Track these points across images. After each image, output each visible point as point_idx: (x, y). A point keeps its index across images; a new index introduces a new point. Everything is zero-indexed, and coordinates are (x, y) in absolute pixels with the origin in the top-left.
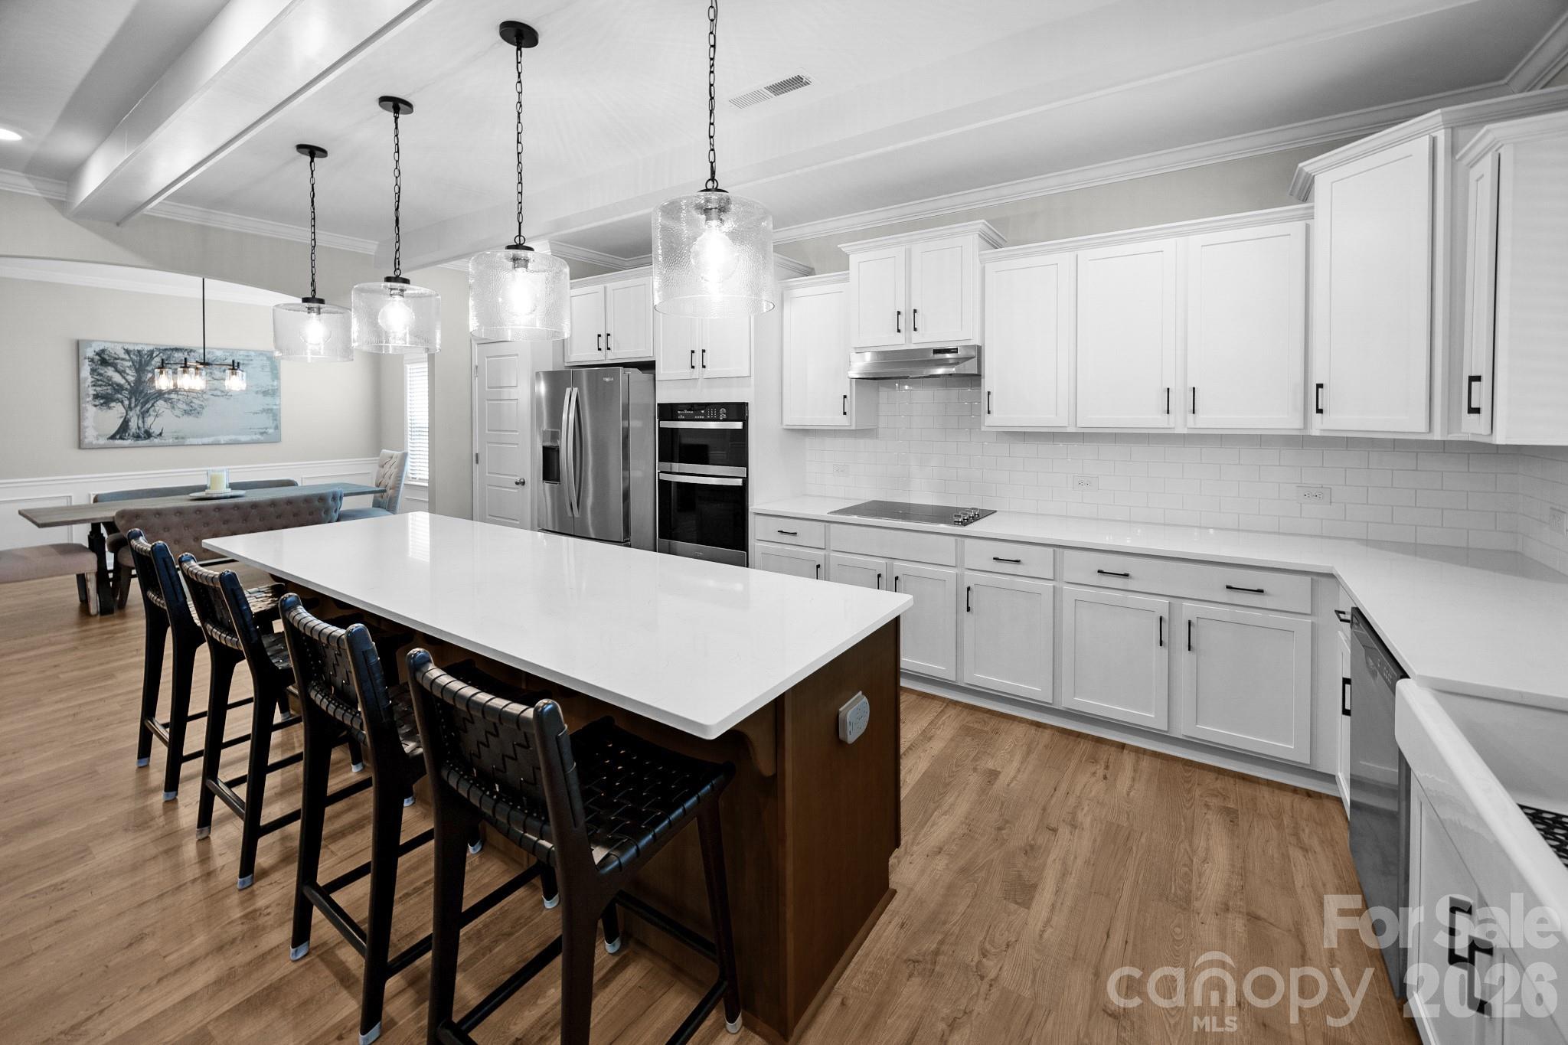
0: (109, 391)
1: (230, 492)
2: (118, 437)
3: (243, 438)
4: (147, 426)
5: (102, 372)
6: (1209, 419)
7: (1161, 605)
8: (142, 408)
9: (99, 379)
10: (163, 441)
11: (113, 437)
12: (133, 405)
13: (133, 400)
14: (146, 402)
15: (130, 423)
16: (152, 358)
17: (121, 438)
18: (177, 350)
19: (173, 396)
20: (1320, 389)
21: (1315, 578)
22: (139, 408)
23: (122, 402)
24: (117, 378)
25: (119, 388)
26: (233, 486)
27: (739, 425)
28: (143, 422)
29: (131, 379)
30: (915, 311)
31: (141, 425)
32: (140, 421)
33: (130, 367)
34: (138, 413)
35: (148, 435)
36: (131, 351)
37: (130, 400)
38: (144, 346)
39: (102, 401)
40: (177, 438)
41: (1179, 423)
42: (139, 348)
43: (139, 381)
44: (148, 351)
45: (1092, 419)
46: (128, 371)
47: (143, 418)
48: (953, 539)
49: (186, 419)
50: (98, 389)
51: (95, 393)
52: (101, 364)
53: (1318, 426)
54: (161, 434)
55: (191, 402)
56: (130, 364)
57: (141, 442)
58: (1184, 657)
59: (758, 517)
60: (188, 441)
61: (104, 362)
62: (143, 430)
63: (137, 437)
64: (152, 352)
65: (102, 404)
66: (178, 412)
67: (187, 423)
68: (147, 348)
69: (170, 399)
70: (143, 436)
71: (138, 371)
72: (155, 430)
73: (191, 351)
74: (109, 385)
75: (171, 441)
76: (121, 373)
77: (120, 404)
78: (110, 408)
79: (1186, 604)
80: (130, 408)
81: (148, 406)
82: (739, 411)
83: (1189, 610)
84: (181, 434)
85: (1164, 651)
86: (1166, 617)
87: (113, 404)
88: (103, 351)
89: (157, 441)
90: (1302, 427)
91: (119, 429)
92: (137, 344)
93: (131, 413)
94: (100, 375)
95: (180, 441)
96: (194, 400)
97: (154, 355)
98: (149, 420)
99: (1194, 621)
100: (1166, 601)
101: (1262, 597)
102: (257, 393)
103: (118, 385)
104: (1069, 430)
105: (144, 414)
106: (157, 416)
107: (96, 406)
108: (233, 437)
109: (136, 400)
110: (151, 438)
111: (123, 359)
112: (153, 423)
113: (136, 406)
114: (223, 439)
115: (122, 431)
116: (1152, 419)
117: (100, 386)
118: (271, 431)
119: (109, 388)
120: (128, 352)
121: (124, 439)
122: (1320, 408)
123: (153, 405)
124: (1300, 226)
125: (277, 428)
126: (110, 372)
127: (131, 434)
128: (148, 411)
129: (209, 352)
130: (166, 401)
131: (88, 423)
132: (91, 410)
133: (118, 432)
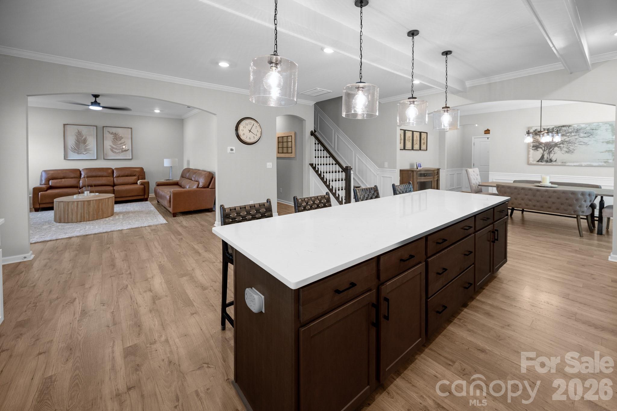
0: (537, 144)
1: (550, 185)
2: (540, 161)
3: (596, 164)
4: (551, 157)
5: (535, 137)
8: (549, 150)
10: (557, 164)
11: (538, 161)
12: (546, 149)
13: (546, 147)
14: (551, 148)
15: (544, 156)
17: (541, 162)
18: (563, 126)
19: (561, 145)
22: (548, 150)
23: (542, 148)
28: (549, 156)
31: (548, 157)
32: (548, 156)
34: (548, 152)
35: (551, 161)
36: (545, 129)
37: (544, 147)
38: (550, 126)
39: (535, 148)
40: (563, 163)
42: (548, 127)
44: (552, 128)
47: (549, 154)
49: (567, 155)
50: (534, 144)
51: (533, 145)
52: (535, 135)
54: (556, 161)
55: (569, 148)
57: (548, 164)
60: (567, 164)
62: (549, 159)
63: (547, 161)
64: (553, 128)
65: (535, 149)
66: (563, 152)
67: (567, 156)
69: (560, 147)
70: (549, 161)
72: (554, 159)
73: (570, 126)
74: (538, 142)
75: (560, 164)
77: (541, 149)
78: (538, 150)
80: (544, 150)
84: (564, 161)
87: (539, 149)
88: (536, 130)
89: (554, 163)
91: (541, 158)
93: (545, 152)
94: (535, 139)
95: (564, 164)
96: (570, 147)
97: (554, 129)
98: (552, 155)
102: (603, 142)
105: (549, 153)
106: (554, 153)
107: (533, 150)
109: (547, 147)
110: (552, 162)
112: (553, 156)
113: (547, 150)
114: (584, 164)
115: (542, 159)
117: (535, 142)
119: (538, 143)
121: (542, 162)
123: (553, 149)
127: (545, 160)
128: (551, 151)
129: (578, 126)
130: (558, 147)
131: (531, 156)
132: (532, 151)
133: (540, 160)
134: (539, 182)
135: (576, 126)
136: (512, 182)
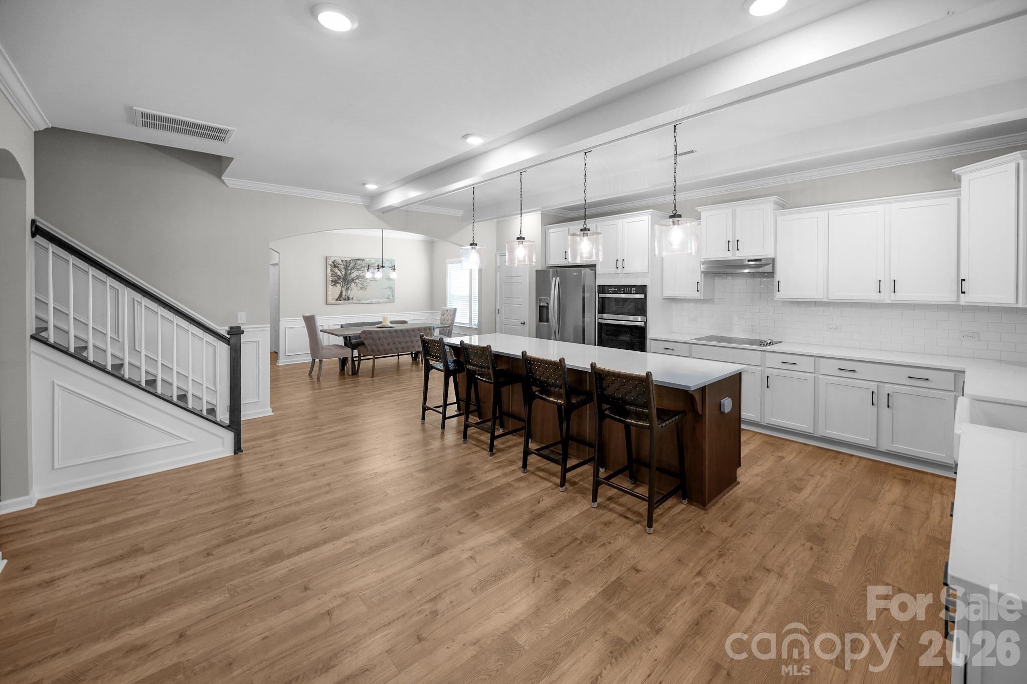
0: (336, 279)
1: (390, 325)
3: (382, 301)
4: (348, 294)
6: (902, 296)
7: (873, 386)
8: (347, 286)
9: (334, 274)
10: (353, 301)
11: (337, 300)
14: (348, 284)
15: (343, 293)
16: (350, 264)
17: (340, 300)
18: (359, 260)
19: (357, 281)
20: (963, 282)
21: (956, 373)
23: (340, 284)
24: (339, 273)
25: (339, 278)
26: (392, 322)
27: (642, 296)
29: (343, 273)
30: (738, 241)
31: (346, 294)
32: (346, 292)
33: (343, 268)
35: (349, 298)
36: (344, 260)
37: (343, 283)
40: (358, 300)
41: (887, 297)
43: (346, 274)
45: (835, 295)
46: (342, 270)
48: (759, 352)
49: (362, 291)
50: (333, 278)
51: (332, 280)
53: (964, 300)
54: (353, 298)
56: (343, 266)
57: (346, 302)
58: (885, 411)
59: (652, 341)
60: (362, 302)
61: (335, 266)
62: (347, 296)
63: (345, 300)
64: (350, 261)
65: (334, 285)
66: (358, 288)
67: (361, 293)
68: (349, 259)
70: (347, 299)
71: (346, 269)
72: (351, 297)
73: (364, 260)
74: (336, 276)
75: (356, 301)
76: (340, 270)
78: (336, 286)
79: (886, 385)
80: (343, 287)
81: (349, 285)
82: (642, 289)
83: (888, 388)
85: (875, 408)
86: (875, 391)
87: (337, 285)
88: (334, 261)
89: (351, 301)
90: (956, 300)
92: (346, 258)
93: (343, 289)
94: (333, 271)
95: (359, 302)
96: (364, 283)
97: (352, 262)
98: (349, 292)
99: (891, 393)
100: (876, 384)
101: (927, 382)
102: (386, 279)
103: (339, 276)
104: (824, 300)
105: (347, 289)
106: (351, 290)
107: (332, 285)
108: (377, 300)
109: (345, 283)
110: (349, 300)
111: (341, 265)
112: (351, 294)
113: (345, 286)
114: (374, 301)
115: (340, 298)
116: (871, 295)
117: (333, 276)
118: (391, 297)
120: (342, 261)
122: (963, 291)
124: (954, 200)
125: (393, 296)
126: (336, 270)
127: (343, 298)
128: (349, 288)
129: (369, 260)
130: (355, 283)
131: (329, 293)
132: (330, 288)
133: (338, 297)
134: (380, 323)
135: (368, 260)
136: (339, 327)
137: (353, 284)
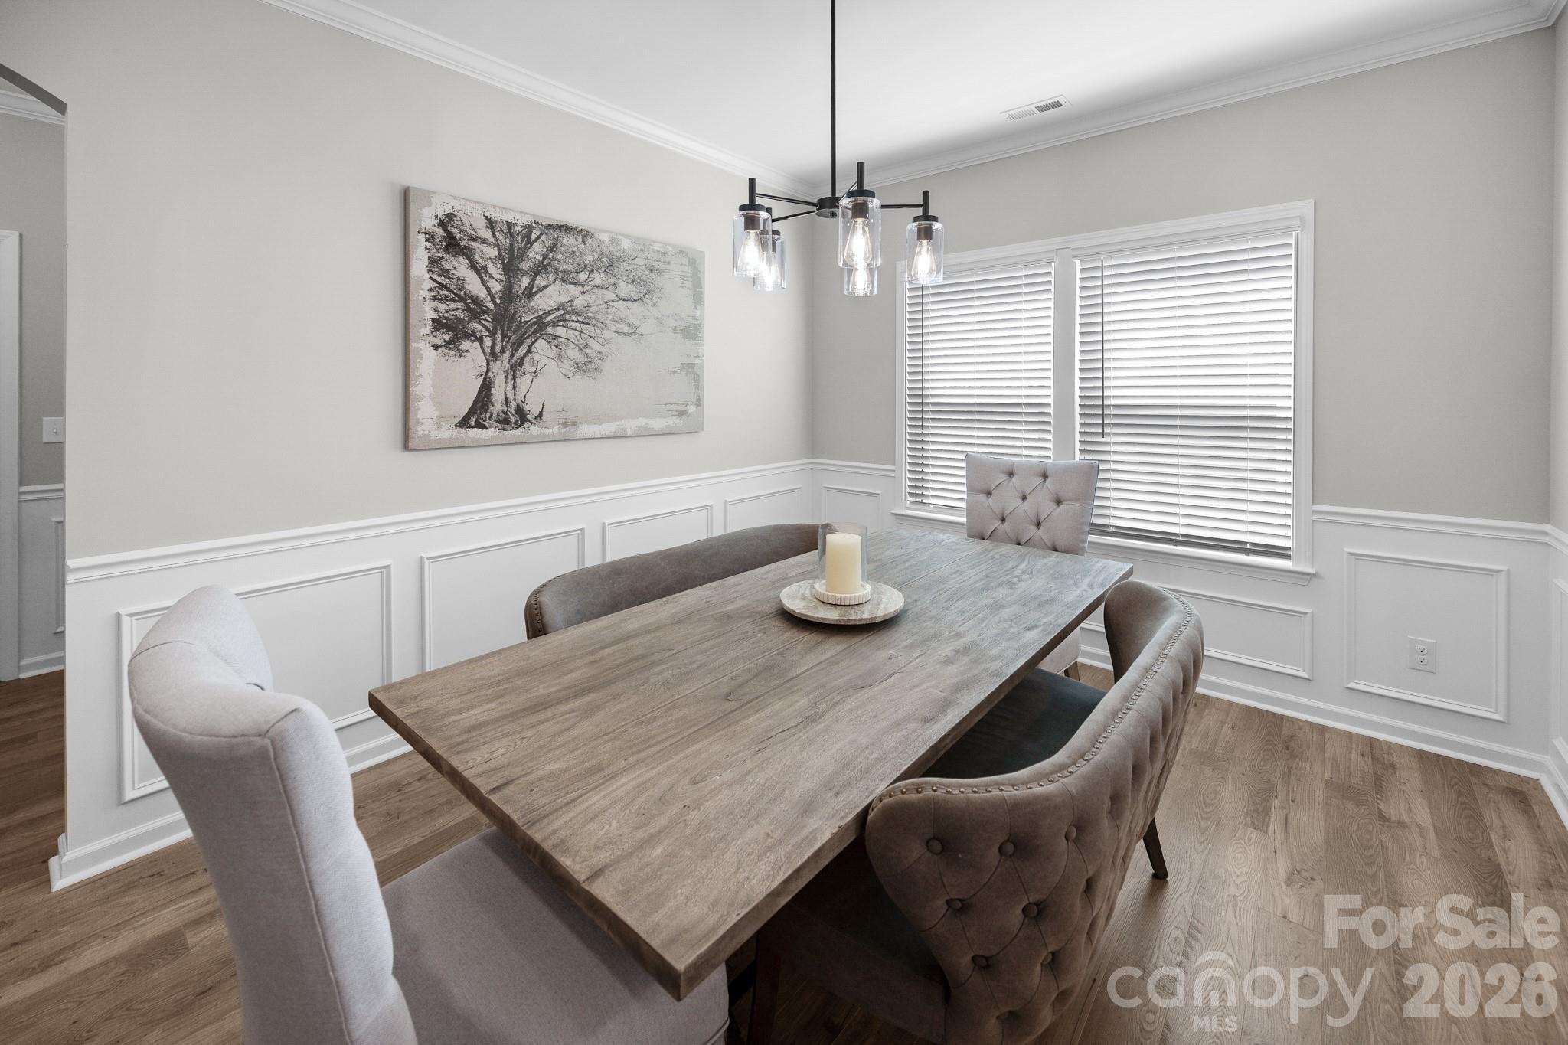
0: (460, 314)
2: (473, 421)
3: (657, 424)
4: (520, 396)
5: (448, 267)
8: (512, 355)
9: (445, 288)
10: (544, 431)
11: (464, 423)
12: (498, 348)
13: (499, 335)
14: (519, 343)
15: (493, 390)
16: (529, 243)
17: (480, 426)
18: (568, 229)
19: (560, 331)
22: (507, 355)
23: (480, 340)
24: (473, 285)
25: (475, 308)
28: (514, 388)
29: (496, 287)
31: (510, 395)
32: (510, 387)
33: (493, 260)
34: (507, 367)
35: (522, 417)
36: (496, 222)
37: (493, 334)
38: (518, 215)
39: (447, 337)
40: (565, 424)
42: (510, 217)
43: (508, 295)
44: (524, 227)
46: (492, 269)
47: (514, 378)
49: (580, 381)
50: (442, 307)
51: (436, 316)
52: (447, 250)
54: (540, 416)
55: (587, 346)
56: (493, 252)
57: (510, 433)
60: (584, 430)
61: (453, 245)
62: (513, 405)
63: (504, 422)
64: (529, 228)
65: (447, 343)
66: (567, 367)
67: (580, 391)
68: (523, 220)
69: (556, 337)
70: (513, 419)
71: (510, 269)
72: (532, 408)
73: (590, 234)
74: (461, 299)
75: (555, 430)
76: (480, 271)
77: (477, 344)
78: (460, 353)
80: (493, 356)
81: (522, 351)
84: (571, 417)
87: (466, 345)
88: (451, 217)
89: (533, 430)
91: (475, 402)
92: (505, 209)
93: (496, 367)
94: (445, 273)
95: (569, 431)
96: (591, 342)
97: (533, 237)
98: (524, 382)
102: (675, 330)
103: (475, 300)
105: (516, 367)
106: (536, 375)
107: (436, 347)
108: (642, 422)
109: (504, 336)
110: (527, 425)
111: (484, 241)
112: (534, 392)
113: (503, 351)
114: (631, 425)
115: (478, 414)
117: (445, 299)
118: (691, 409)
119: (460, 305)
120: (491, 224)
121: (483, 427)
123: (529, 351)
125: (699, 403)
126: (460, 267)
127: (495, 416)
128: (521, 364)
129: (612, 240)
130: (552, 339)
131: (422, 387)
132: (427, 358)
133: (472, 411)
135: (604, 237)
137: (541, 345)
